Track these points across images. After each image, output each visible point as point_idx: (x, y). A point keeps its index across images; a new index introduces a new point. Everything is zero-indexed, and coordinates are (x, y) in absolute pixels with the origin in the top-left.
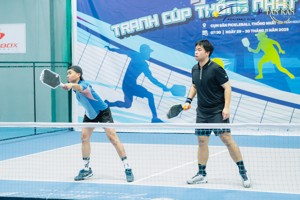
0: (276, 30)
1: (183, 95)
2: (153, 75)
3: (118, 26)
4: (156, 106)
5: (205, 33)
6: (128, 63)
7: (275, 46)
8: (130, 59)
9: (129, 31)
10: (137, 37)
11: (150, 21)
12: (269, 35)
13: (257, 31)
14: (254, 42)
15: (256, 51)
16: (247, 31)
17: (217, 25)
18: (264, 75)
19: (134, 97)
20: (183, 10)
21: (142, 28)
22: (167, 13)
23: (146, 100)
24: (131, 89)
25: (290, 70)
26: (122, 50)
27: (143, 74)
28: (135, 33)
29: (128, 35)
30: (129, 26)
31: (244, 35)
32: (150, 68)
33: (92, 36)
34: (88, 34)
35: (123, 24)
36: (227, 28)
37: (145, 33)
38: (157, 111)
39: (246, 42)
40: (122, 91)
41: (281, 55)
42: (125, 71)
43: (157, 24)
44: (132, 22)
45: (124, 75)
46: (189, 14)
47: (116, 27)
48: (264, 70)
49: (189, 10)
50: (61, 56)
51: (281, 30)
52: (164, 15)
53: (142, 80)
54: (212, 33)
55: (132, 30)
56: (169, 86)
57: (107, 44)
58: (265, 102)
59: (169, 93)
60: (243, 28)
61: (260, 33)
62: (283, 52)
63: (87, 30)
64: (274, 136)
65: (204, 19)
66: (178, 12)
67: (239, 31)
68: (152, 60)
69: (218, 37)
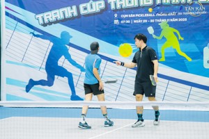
0: (177, 20)
2: (72, 57)
3: (42, 15)
4: (75, 84)
5: (116, 22)
6: (50, 48)
7: (175, 33)
8: (52, 44)
9: (51, 20)
10: (58, 24)
11: (70, 12)
12: (171, 24)
13: (160, 20)
14: (158, 30)
15: (160, 38)
16: (152, 21)
17: (126, 16)
18: (166, 58)
19: (56, 77)
20: (97, 3)
21: (62, 17)
22: (84, 5)
23: (66, 79)
24: (53, 69)
25: (188, 54)
26: (45, 36)
27: (63, 57)
28: (57, 22)
29: (50, 23)
30: (51, 15)
31: (149, 24)
32: (70, 52)
33: (19, 24)
34: (16, 22)
35: (45, 14)
36: (134, 18)
37: (64, 21)
38: (76, 89)
39: (151, 30)
40: (45, 71)
41: (180, 41)
42: (48, 54)
43: (75, 14)
44: (53, 12)
45: (47, 57)
46: (103, 6)
47: (40, 16)
48: (166, 54)
49: (103, 3)
51: (180, 20)
52: (81, 6)
53: (62, 62)
54: (122, 22)
55: (54, 19)
57: (32, 31)
58: (167, 81)
60: (148, 18)
61: (163, 23)
62: (182, 39)
63: (15, 18)
64: (178, 111)
65: (116, 10)
66: (94, 3)
67: (145, 21)
68: (71, 45)
69: (128, 25)
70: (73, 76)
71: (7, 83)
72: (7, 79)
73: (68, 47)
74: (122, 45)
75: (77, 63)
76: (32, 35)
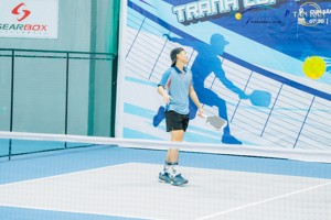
1: (266, 106)
2: (227, 75)
3: (182, 7)
6: (193, 59)
8: (196, 53)
9: (196, 15)
10: (208, 23)
11: (227, 3)
21: (214, 11)
27: (213, 74)
28: (206, 18)
30: (197, 8)
32: (223, 67)
33: (147, 20)
34: (142, 17)
35: (189, 6)
43: (236, 7)
44: (201, 3)
47: (179, 9)
50: (104, 45)
53: (211, 82)
55: (201, 14)
56: (248, 92)
57: (167, 32)
59: (248, 102)
63: (141, 11)
68: (226, 56)
69: (320, 27)
70: (227, 105)
71: (125, 111)
72: (126, 105)
73: (221, 58)
74: (309, 59)
75: (235, 84)
76: (166, 37)
